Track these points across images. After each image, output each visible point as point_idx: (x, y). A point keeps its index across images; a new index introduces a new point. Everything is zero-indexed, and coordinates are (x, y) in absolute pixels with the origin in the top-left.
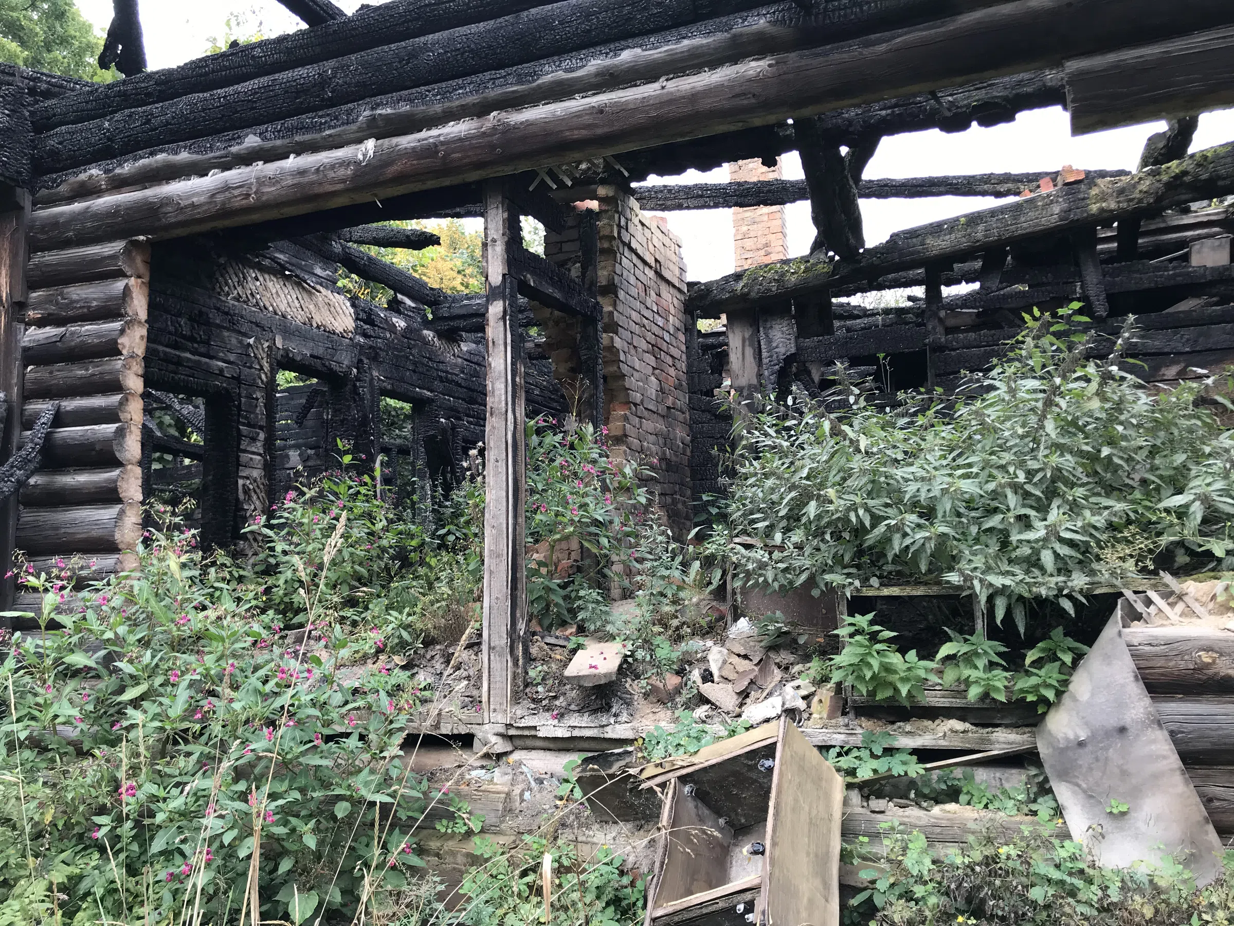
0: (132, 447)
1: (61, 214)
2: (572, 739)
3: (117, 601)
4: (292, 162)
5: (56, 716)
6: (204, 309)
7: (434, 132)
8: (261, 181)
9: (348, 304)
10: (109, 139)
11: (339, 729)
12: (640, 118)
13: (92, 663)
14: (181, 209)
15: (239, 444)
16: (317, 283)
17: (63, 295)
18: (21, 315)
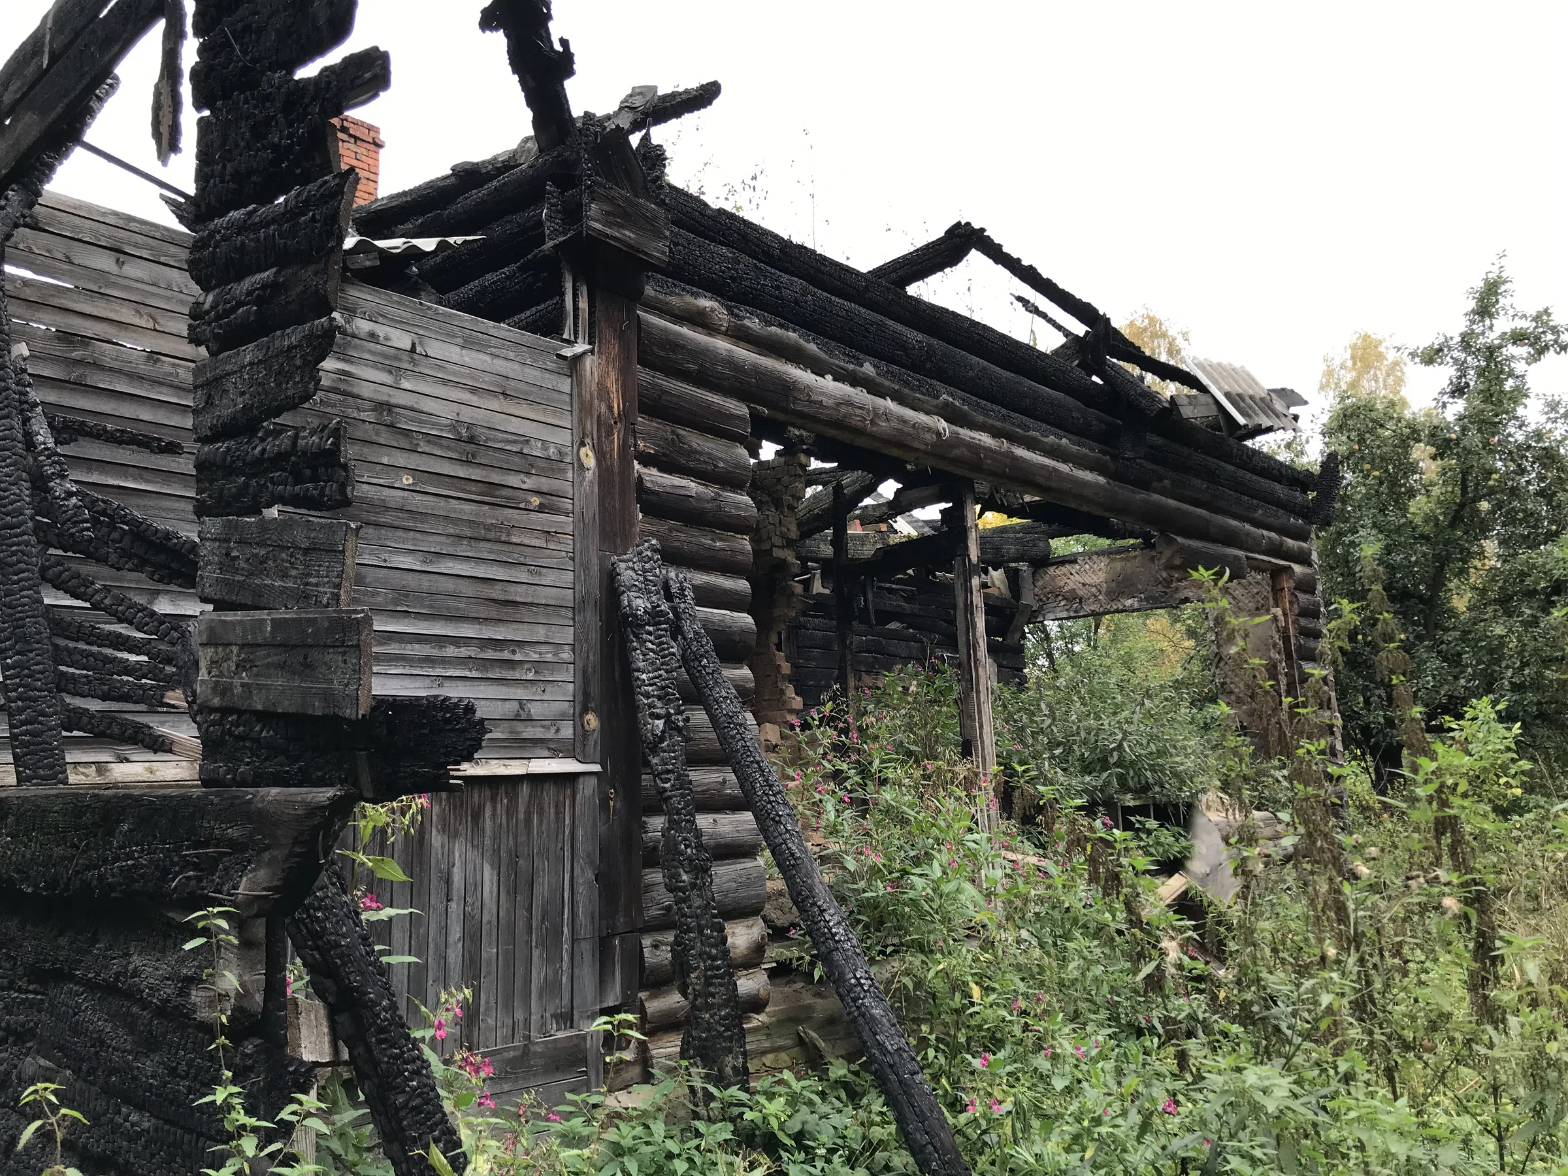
1: (683, 337)
4: (893, 406)
7: (976, 435)
8: (876, 414)
14: (810, 402)
17: (678, 436)
18: (632, 441)
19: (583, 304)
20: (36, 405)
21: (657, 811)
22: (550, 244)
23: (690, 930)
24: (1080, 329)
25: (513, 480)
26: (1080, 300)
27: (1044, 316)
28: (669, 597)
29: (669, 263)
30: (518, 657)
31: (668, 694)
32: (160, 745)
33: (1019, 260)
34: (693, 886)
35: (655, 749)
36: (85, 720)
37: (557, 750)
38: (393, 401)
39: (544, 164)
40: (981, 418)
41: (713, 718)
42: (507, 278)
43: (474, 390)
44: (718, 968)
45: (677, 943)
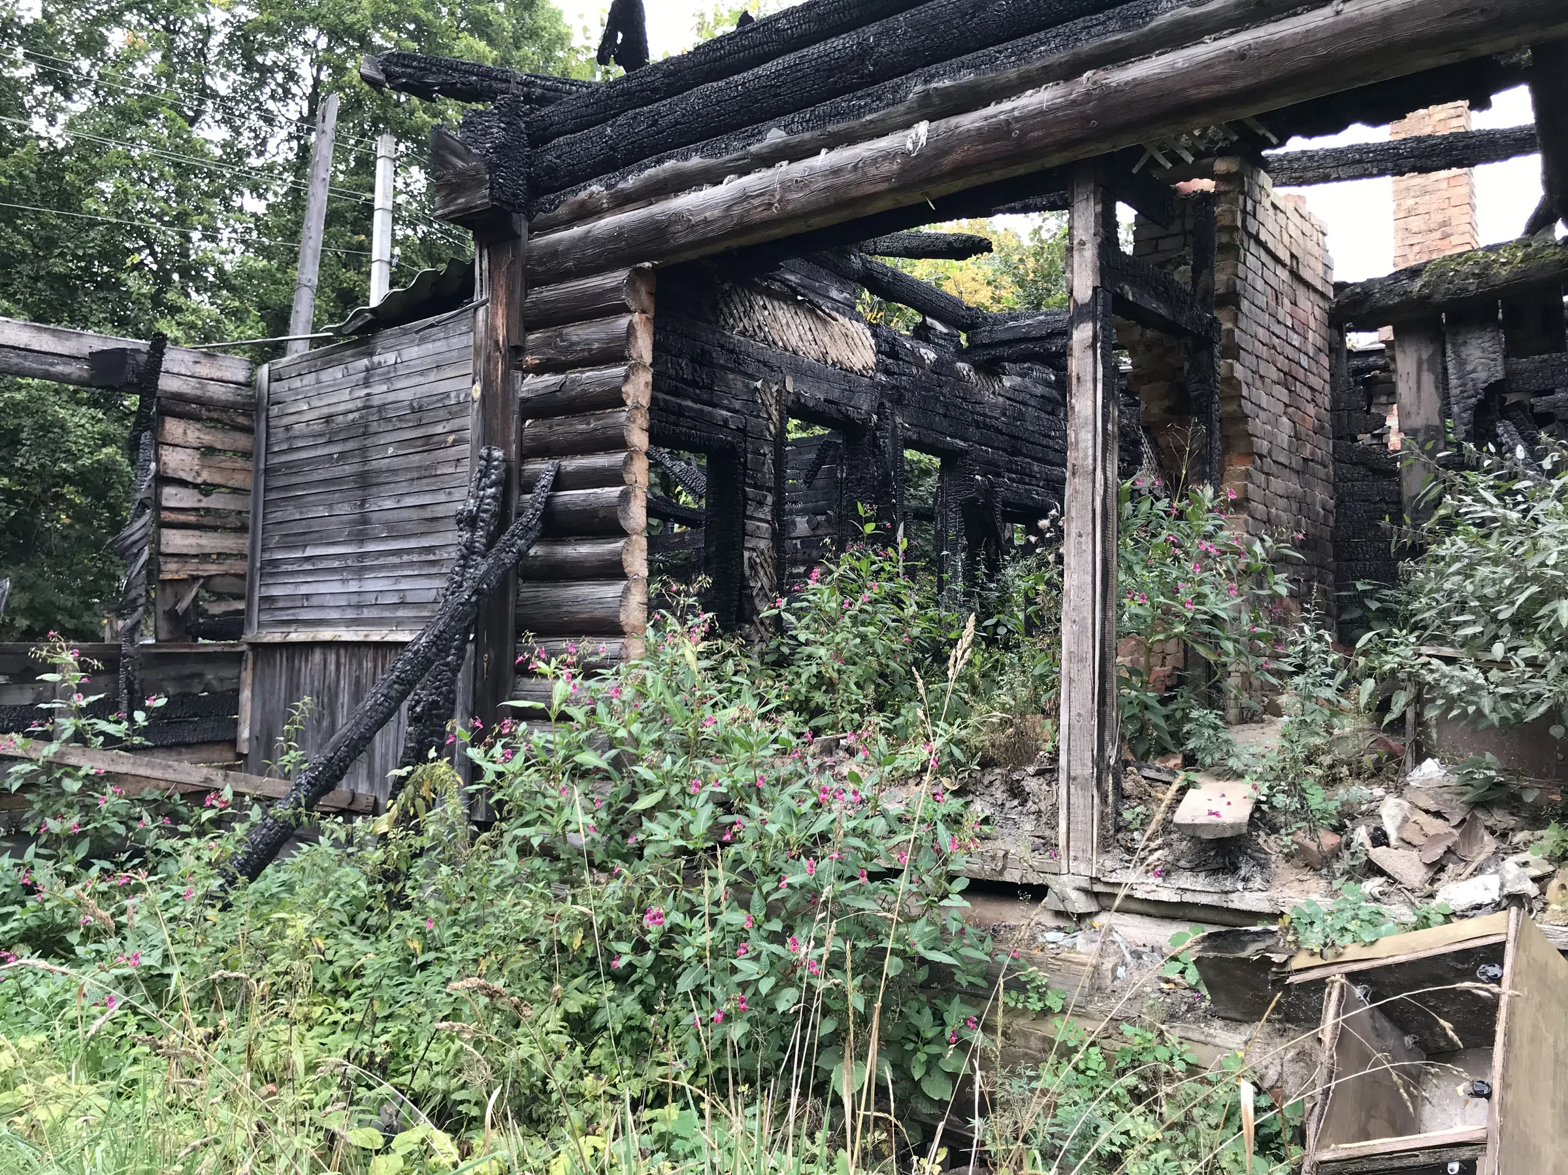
0: (637, 515)
1: (560, 241)
2: (1182, 904)
3: (628, 693)
4: (824, 160)
5: (568, 823)
6: (707, 347)
7: (1006, 106)
8: (787, 186)
9: (868, 333)
10: (611, 148)
11: (882, 864)
12: (1302, 60)
13: (603, 764)
14: (692, 227)
15: (745, 509)
16: (833, 309)
17: (561, 336)
18: (519, 361)
19: (485, 265)
43: (422, 373)
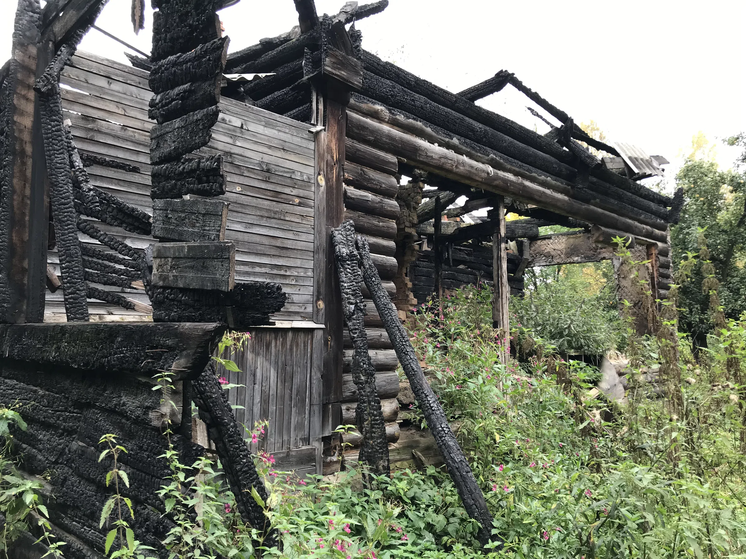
1: (367, 123)
4: (466, 159)
7: (506, 175)
8: (458, 163)
14: (427, 156)
17: (363, 171)
18: (342, 173)
19: (321, 107)
20: (75, 148)
21: (350, 347)
22: (307, 77)
23: (364, 402)
24: (558, 124)
25: (287, 190)
26: (559, 110)
27: (541, 117)
28: (358, 248)
29: (362, 88)
30: (288, 273)
31: (356, 293)
32: (129, 307)
33: (530, 90)
34: (367, 382)
35: (350, 319)
36: (97, 293)
37: (305, 317)
38: (232, 151)
39: (304, 39)
40: (509, 166)
41: (377, 305)
42: (285, 94)
43: (270, 147)
44: (377, 420)
45: (358, 408)
